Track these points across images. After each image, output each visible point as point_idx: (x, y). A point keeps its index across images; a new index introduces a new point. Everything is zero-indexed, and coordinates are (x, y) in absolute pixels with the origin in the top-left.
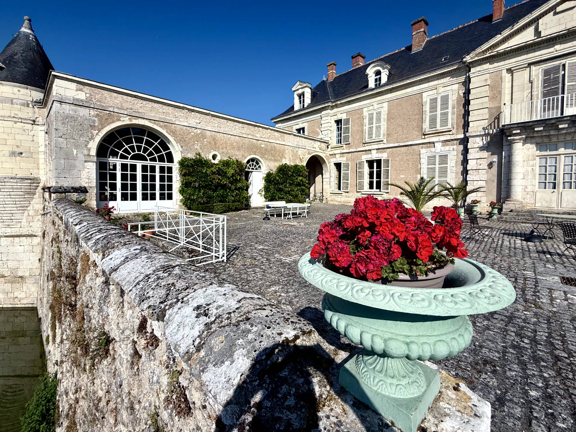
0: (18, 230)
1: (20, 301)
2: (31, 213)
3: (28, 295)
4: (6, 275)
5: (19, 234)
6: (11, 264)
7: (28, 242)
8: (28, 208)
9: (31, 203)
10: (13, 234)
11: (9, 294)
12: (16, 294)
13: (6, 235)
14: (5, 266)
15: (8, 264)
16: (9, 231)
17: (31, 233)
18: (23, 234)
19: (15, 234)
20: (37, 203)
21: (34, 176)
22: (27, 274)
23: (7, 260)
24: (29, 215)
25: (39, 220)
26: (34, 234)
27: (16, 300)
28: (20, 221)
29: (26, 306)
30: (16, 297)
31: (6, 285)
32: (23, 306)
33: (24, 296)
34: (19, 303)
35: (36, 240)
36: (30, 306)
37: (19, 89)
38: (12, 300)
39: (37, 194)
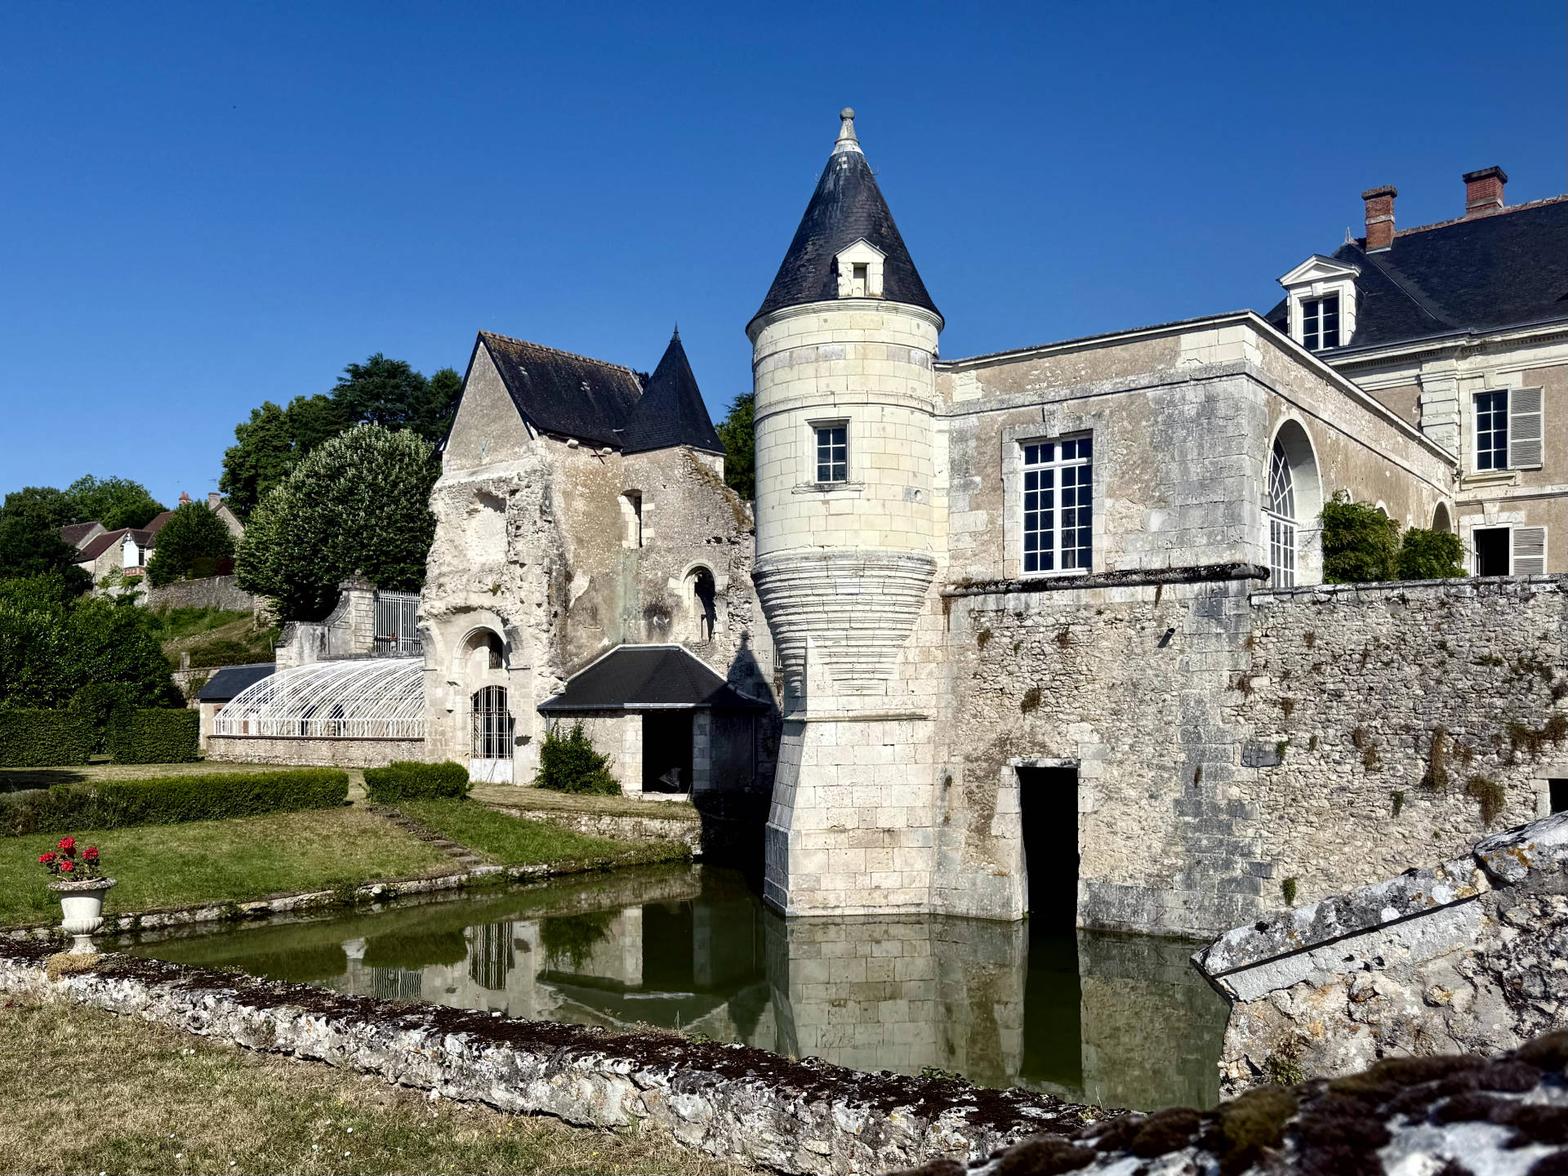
0: (880, 702)
1: (886, 897)
2: (913, 655)
3: (906, 881)
4: (848, 827)
5: (882, 712)
6: (861, 796)
7: (903, 736)
8: (906, 643)
9: (914, 628)
10: (868, 713)
11: (860, 879)
12: (877, 879)
13: (851, 714)
14: (847, 801)
15: (855, 796)
16: (859, 706)
17: (910, 709)
18: (891, 713)
19: (874, 713)
20: (928, 626)
21: (930, 554)
22: (899, 823)
23: (852, 785)
24: (906, 663)
25: (930, 674)
26: (919, 711)
27: (876, 894)
28: (883, 676)
29: (903, 910)
30: (878, 887)
31: (852, 853)
32: (895, 911)
33: (898, 885)
34: (883, 902)
35: (923, 730)
36: (913, 910)
38: (865, 894)
39: (928, 603)
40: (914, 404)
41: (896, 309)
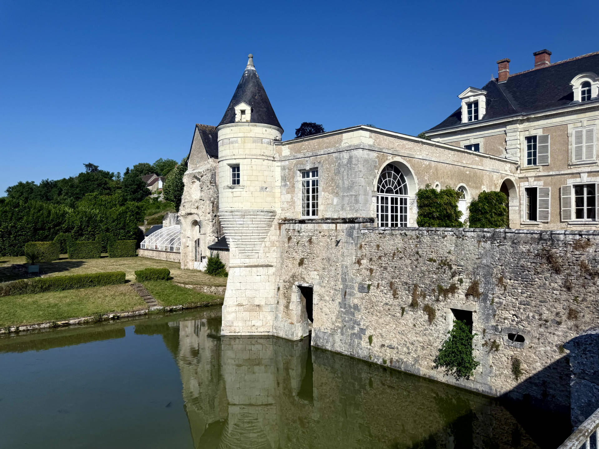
0: (256, 261)
1: (257, 329)
2: (268, 244)
3: (264, 323)
4: (244, 304)
5: (257, 264)
6: (249, 293)
7: (264, 272)
8: (265, 240)
9: (268, 235)
10: (251, 264)
11: (247, 322)
12: (254, 322)
13: (246, 265)
14: (244, 295)
15: (246, 293)
16: (248, 262)
17: (267, 263)
18: (260, 264)
19: (254, 264)
20: (274, 234)
21: (273, 209)
22: (263, 303)
23: (246, 289)
24: (265, 247)
25: (274, 251)
26: (270, 264)
27: (253, 328)
28: (256, 252)
29: (263, 334)
30: (254, 325)
31: (245, 313)
32: (260, 334)
33: (261, 325)
34: (256, 331)
35: (271, 270)
36: (266, 334)
37: (266, 129)
38: (249, 328)
39: (273, 226)
40: (264, 158)
41: (256, 125)
